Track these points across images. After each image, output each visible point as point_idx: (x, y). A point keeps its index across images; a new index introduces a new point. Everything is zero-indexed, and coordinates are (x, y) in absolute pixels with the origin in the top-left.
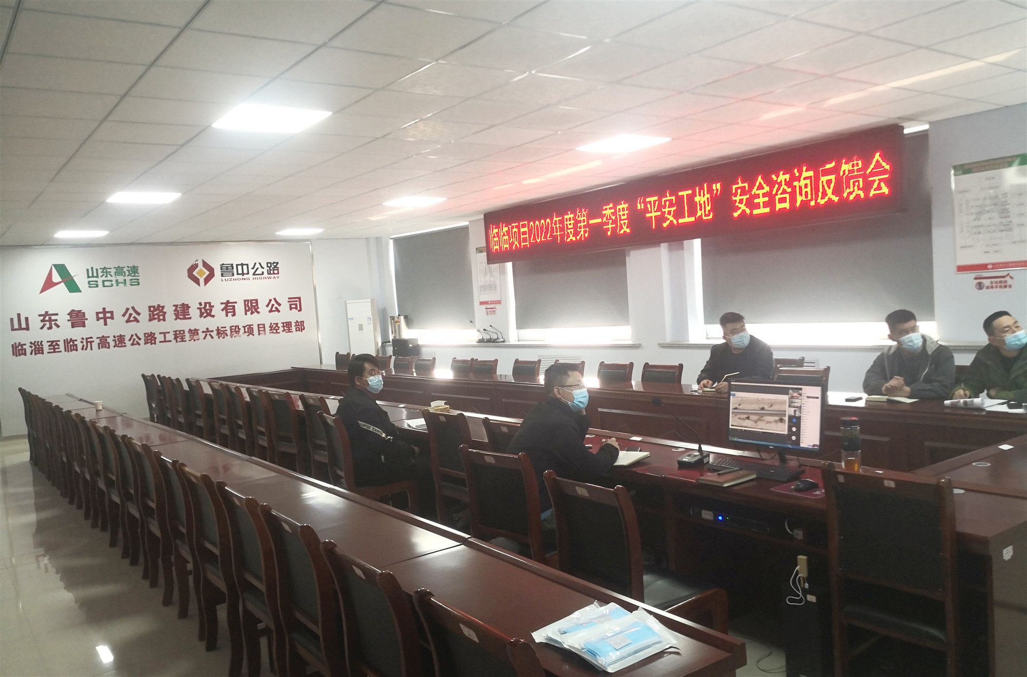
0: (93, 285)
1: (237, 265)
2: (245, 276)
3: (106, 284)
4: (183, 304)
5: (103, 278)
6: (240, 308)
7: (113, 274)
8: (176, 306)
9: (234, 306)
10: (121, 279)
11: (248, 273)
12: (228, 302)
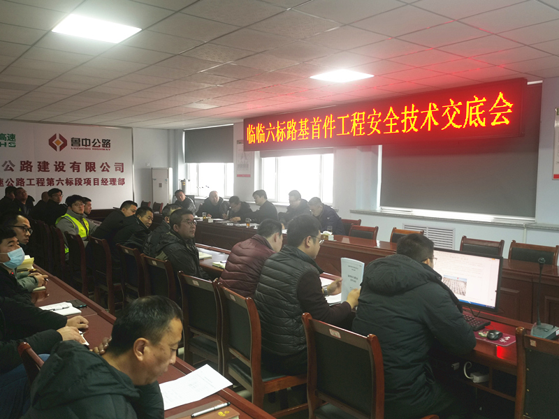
1: (83, 140)
2: (88, 147)
4: (45, 162)
6: (83, 167)
8: (40, 163)
9: (79, 166)
10: (3, 142)
11: (89, 145)
12: (75, 162)
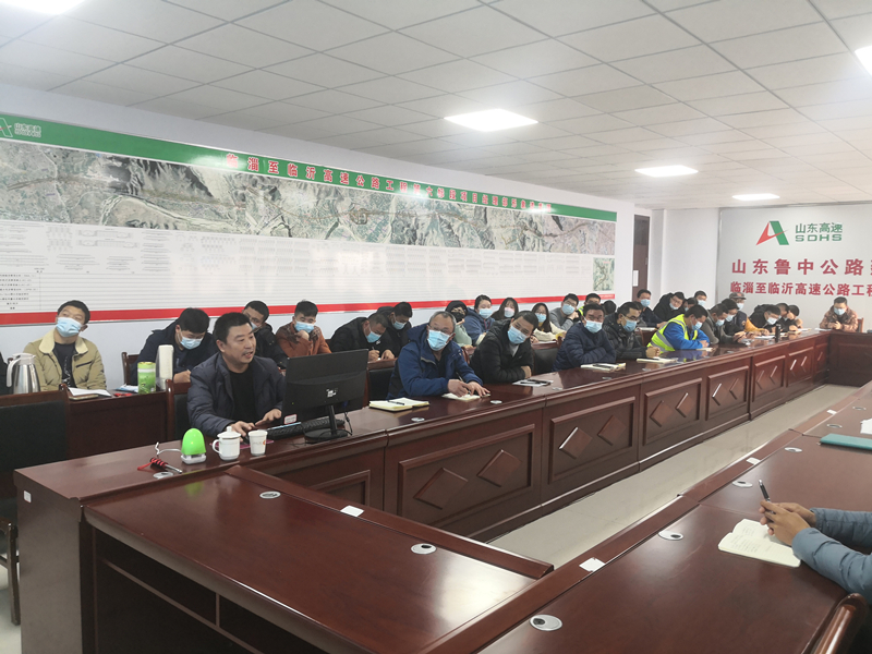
0: (799, 239)
3: (811, 238)
5: (810, 233)
7: (818, 230)
10: (824, 234)
